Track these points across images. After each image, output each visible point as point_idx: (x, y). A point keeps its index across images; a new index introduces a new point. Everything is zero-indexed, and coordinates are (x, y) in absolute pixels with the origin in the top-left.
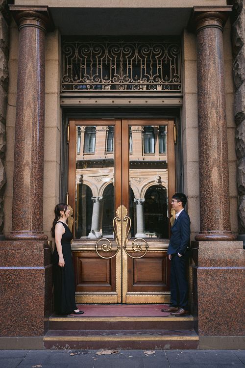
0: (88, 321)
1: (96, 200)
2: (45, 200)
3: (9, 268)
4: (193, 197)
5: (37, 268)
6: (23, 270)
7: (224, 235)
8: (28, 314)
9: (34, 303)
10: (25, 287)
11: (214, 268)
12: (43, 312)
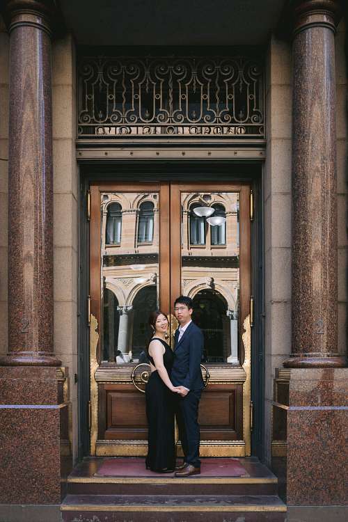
0: (125, 482)
1: (124, 312)
2: (56, 306)
3: (6, 406)
4: (280, 302)
5: (48, 407)
6: (28, 410)
7: (329, 360)
8: (37, 473)
9: (45, 457)
10: (31, 434)
11: (312, 408)
12: (59, 471)
